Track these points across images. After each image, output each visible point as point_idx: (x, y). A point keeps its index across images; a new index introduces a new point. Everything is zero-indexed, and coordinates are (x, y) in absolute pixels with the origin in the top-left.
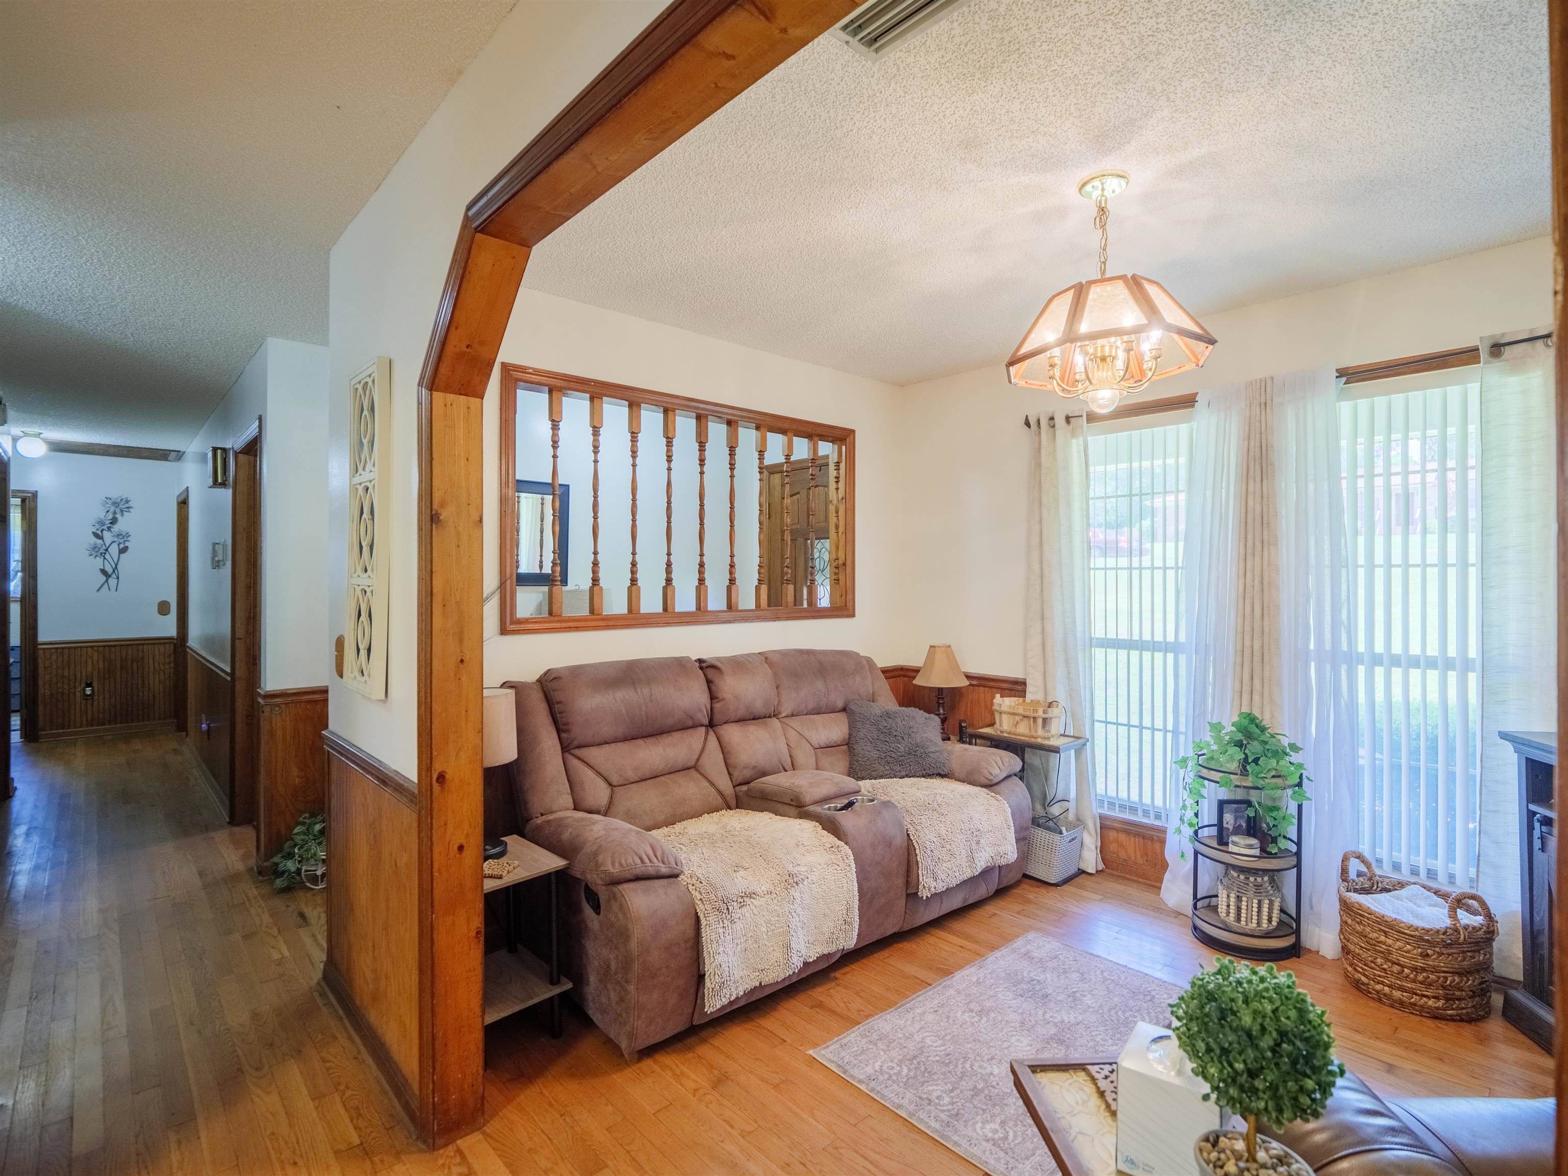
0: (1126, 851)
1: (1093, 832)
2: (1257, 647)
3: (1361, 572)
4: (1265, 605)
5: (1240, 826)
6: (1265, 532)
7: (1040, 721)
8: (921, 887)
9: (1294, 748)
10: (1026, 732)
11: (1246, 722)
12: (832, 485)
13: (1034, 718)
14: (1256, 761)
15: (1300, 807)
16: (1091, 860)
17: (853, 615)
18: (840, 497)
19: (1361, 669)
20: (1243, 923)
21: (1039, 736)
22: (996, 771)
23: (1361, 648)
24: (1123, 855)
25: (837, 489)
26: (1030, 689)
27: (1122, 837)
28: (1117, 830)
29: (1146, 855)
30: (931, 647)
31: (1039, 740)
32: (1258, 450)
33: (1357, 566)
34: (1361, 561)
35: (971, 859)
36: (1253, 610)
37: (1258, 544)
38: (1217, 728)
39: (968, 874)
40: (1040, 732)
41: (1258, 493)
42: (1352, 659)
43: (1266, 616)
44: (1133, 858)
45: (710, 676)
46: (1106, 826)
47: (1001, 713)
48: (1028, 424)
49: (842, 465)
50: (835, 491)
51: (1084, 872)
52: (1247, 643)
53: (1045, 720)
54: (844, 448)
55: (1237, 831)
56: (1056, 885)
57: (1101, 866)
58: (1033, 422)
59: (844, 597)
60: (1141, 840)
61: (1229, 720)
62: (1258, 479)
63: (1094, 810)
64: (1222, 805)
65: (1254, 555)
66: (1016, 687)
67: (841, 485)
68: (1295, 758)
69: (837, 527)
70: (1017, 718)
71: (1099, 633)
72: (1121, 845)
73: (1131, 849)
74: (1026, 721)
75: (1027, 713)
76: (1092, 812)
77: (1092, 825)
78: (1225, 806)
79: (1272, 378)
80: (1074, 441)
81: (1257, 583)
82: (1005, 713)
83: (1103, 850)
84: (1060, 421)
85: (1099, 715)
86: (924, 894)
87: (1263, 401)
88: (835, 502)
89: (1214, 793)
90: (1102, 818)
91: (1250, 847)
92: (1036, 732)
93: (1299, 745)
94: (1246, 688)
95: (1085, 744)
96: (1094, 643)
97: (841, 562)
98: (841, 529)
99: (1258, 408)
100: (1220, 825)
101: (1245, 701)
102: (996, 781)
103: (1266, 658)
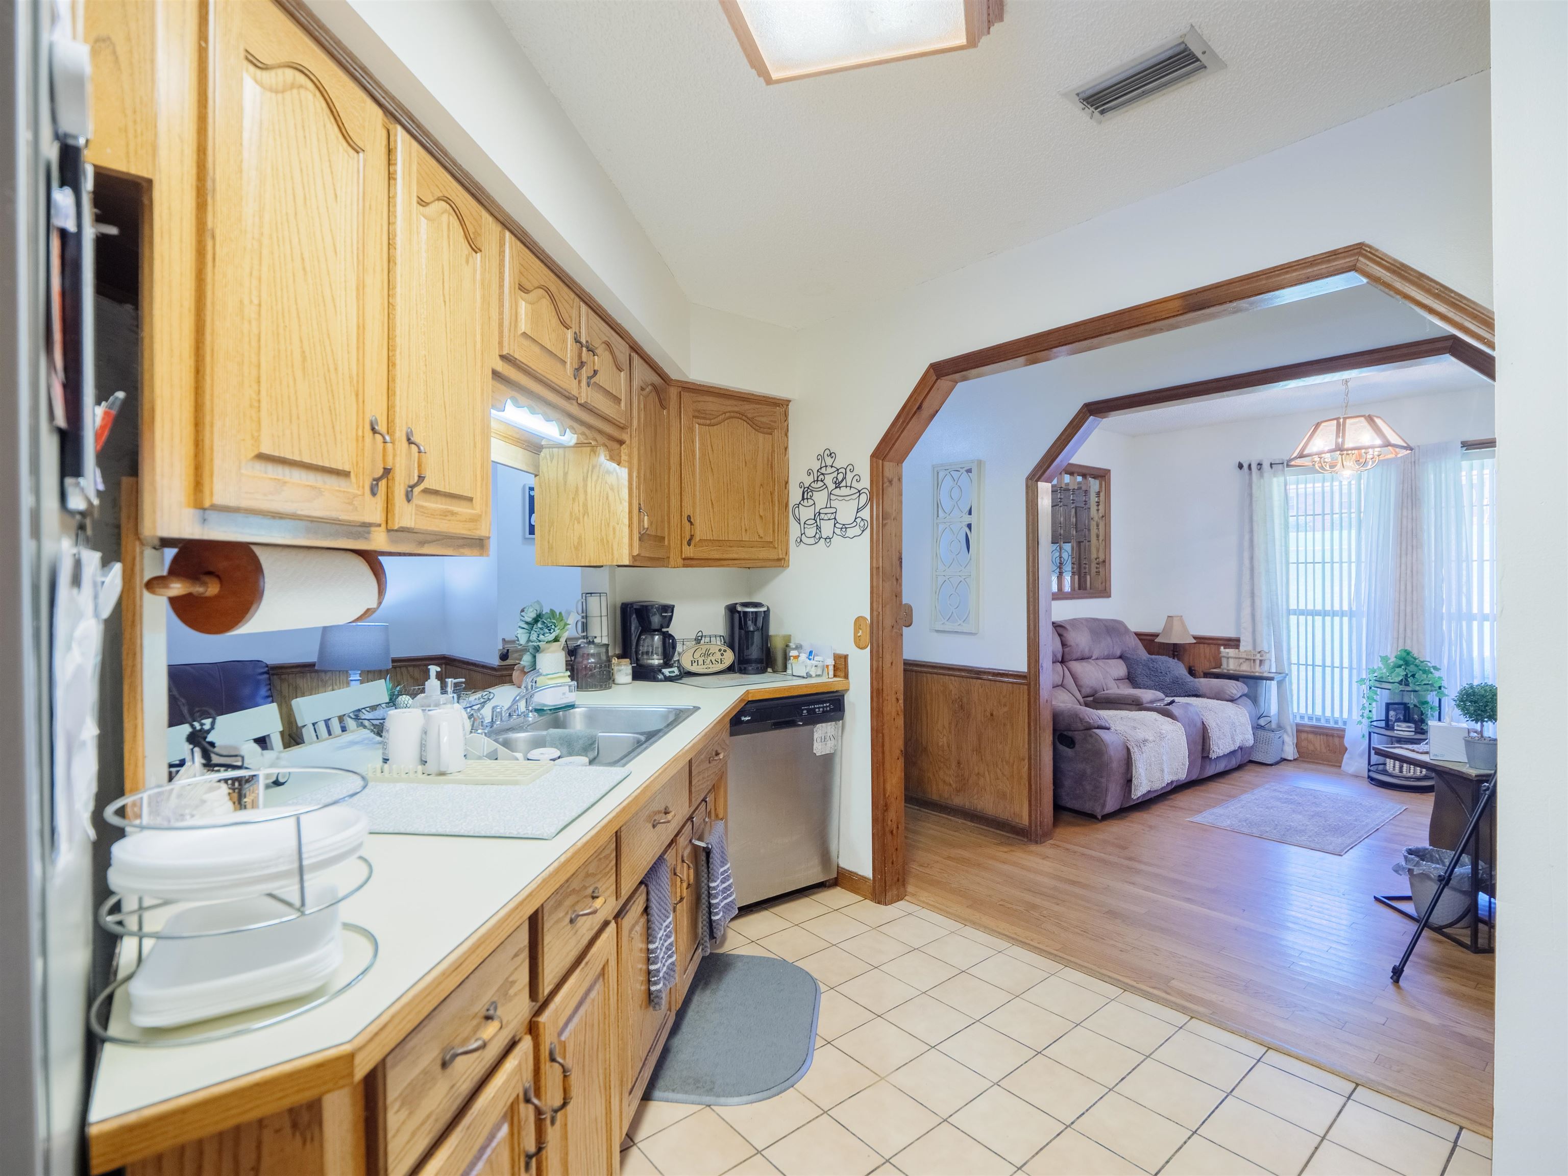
0: (1314, 745)
1: (1290, 734)
2: (1408, 610)
3: (1475, 564)
4: (1414, 584)
5: (1399, 718)
6: (1414, 541)
7: (1258, 662)
8: (1211, 751)
9: (1435, 668)
10: (1248, 669)
11: (1404, 654)
12: (1093, 508)
13: (1254, 660)
14: (1413, 676)
15: (1440, 700)
16: (1290, 751)
17: (1109, 596)
18: (1101, 515)
19: (1475, 624)
20: (1405, 773)
21: (1257, 671)
22: (1234, 692)
23: (1475, 610)
24: (1311, 747)
25: (1098, 510)
26: (1242, 644)
27: (1311, 736)
28: (1307, 732)
29: (1329, 746)
30: (1169, 617)
31: (1257, 674)
32: (1409, 490)
33: (1473, 561)
34: (1475, 557)
35: (1234, 741)
36: (1406, 588)
37: (1410, 548)
38: (1384, 659)
39: (1232, 749)
40: (1257, 669)
41: (1410, 517)
42: (1471, 618)
43: (1415, 592)
44: (1319, 749)
45: (1060, 632)
46: (1300, 730)
47: (1228, 658)
48: (1241, 466)
49: (1102, 494)
50: (1096, 512)
51: (1285, 760)
52: (1402, 607)
53: (1261, 661)
54: (1103, 483)
55: (1398, 720)
56: (1271, 765)
57: (1297, 756)
58: (1246, 466)
59: (1104, 584)
60: (1325, 737)
61: (1392, 655)
62: (1410, 508)
63: (1291, 720)
64: (1388, 706)
65: (1407, 554)
66: (1234, 643)
67: (1101, 507)
68: (1437, 674)
69: (1098, 536)
70: (1241, 661)
71: (1293, 606)
72: (1310, 742)
73: (1318, 743)
74: (1248, 662)
75: (1249, 657)
76: (1290, 722)
77: (1291, 730)
78: (1390, 706)
79: (1419, 446)
80: (1275, 480)
81: (1409, 572)
82: (1231, 658)
83: (1298, 746)
84: (1266, 466)
85: (1294, 659)
86: (1213, 756)
87: (1413, 460)
88: (1096, 519)
89: (1384, 697)
90: (1297, 725)
91: (1409, 727)
92: (1255, 668)
93: (1438, 667)
94: (1402, 636)
95: (1285, 677)
96: (1289, 612)
97: (1101, 560)
98: (1101, 538)
99: (1410, 465)
100: (1387, 720)
101: (1401, 641)
102: (1236, 697)
103: (1415, 616)
